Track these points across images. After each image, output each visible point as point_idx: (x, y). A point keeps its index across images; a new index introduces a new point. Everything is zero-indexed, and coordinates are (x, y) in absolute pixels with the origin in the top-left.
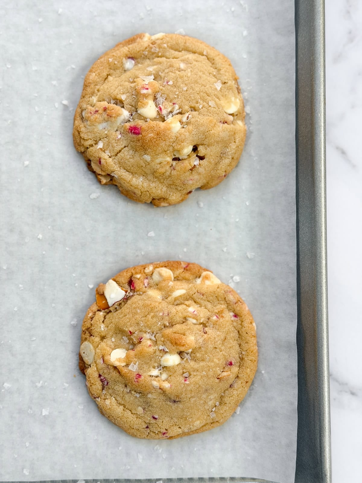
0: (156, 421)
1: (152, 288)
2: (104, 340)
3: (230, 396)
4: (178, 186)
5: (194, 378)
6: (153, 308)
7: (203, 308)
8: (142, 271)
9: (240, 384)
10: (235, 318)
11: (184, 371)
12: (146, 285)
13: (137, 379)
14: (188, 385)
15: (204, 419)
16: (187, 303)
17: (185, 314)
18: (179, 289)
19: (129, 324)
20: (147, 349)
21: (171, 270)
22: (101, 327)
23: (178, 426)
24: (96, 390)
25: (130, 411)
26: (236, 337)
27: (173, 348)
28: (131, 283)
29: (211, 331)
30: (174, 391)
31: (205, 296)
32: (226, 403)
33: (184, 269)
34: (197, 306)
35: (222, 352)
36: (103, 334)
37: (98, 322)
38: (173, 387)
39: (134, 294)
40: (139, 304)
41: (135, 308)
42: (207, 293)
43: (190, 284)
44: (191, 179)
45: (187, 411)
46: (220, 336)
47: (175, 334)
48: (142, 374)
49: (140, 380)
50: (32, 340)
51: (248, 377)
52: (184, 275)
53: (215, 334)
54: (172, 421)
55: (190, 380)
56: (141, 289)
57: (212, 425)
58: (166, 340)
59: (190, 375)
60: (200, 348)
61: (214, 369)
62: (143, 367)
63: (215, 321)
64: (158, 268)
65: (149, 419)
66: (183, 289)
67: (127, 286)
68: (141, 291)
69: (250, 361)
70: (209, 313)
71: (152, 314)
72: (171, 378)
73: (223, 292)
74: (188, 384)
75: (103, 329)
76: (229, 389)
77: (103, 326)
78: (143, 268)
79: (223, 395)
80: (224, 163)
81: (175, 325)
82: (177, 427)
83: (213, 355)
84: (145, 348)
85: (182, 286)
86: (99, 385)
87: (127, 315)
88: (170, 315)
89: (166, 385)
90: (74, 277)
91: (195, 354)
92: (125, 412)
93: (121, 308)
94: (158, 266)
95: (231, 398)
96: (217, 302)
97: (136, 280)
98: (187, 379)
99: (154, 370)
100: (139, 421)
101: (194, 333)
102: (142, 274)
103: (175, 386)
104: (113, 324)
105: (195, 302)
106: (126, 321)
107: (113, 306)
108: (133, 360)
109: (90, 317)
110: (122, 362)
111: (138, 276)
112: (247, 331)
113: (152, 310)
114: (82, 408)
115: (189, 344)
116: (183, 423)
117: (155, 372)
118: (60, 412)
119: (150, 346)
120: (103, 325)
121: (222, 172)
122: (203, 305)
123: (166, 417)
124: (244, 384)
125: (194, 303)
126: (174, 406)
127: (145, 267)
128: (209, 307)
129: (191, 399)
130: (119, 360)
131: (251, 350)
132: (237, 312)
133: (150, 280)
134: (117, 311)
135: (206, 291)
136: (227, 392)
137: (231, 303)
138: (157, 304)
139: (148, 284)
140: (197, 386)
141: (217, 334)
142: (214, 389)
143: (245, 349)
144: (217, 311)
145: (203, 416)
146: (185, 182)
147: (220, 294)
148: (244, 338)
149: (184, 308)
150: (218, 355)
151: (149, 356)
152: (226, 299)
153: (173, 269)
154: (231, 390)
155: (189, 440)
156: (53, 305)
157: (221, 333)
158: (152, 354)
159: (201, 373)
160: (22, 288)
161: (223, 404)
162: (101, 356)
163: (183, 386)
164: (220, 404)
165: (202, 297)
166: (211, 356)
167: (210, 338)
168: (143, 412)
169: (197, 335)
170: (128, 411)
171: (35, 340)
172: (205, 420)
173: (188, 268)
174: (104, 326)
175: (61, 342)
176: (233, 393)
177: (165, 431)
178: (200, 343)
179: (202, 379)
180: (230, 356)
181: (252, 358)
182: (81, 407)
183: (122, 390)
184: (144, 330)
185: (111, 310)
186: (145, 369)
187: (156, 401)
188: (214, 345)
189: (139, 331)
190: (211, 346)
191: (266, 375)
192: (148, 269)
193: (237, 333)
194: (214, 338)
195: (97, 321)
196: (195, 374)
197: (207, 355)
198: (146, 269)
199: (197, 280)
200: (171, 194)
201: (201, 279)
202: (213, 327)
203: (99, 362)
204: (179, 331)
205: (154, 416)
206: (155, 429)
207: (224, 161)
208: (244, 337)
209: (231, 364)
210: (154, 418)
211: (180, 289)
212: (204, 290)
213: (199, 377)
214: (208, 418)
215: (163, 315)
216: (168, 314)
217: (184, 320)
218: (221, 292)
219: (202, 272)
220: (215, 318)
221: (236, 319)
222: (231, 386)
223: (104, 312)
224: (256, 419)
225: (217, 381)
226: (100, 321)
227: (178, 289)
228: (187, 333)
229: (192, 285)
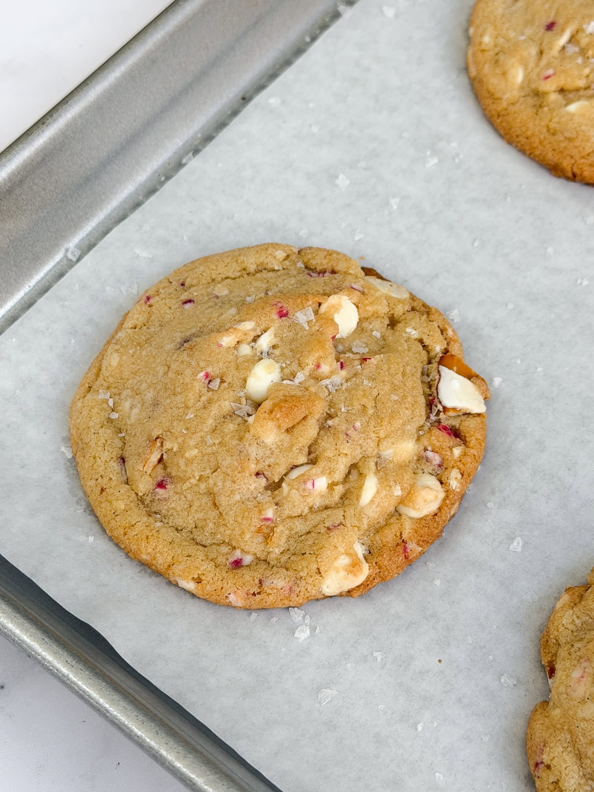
0: (182, 300)
1: (415, 458)
2: (387, 322)
3: (108, 443)
4: (585, 645)
5: (198, 391)
6: (380, 421)
7: (306, 510)
8: (461, 466)
9: (111, 476)
10: (235, 558)
11: (225, 384)
12: (430, 454)
13: (281, 308)
14: (195, 374)
15: (110, 375)
16: (339, 490)
17: (322, 464)
18: (376, 494)
19: (385, 367)
20: (317, 354)
21: (422, 519)
22: (415, 330)
23: (138, 327)
24: (314, 255)
25: (233, 276)
26: (198, 533)
27: (281, 393)
28: (455, 433)
29: (252, 488)
30: (206, 346)
31: (323, 530)
32: (102, 427)
33: (403, 541)
34: (318, 505)
35: (197, 478)
36: (399, 326)
37: (428, 332)
38: (214, 347)
39: (429, 422)
40: (406, 408)
41: (404, 397)
42: (327, 539)
43: (369, 526)
44: (583, 677)
45: (152, 354)
46: (229, 496)
47: (302, 416)
48: (281, 321)
49: (275, 309)
50: (477, 240)
51: (109, 498)
52: (393, 530)
53: (240, 489)
54: (159, 323)
55: (200, 382)
56: (429, 436)
57: (87, 385)
58: (307, 393)
59: (209, 390)
60: (241, 439)
61: (180, 440)
62: (290, 331)
63: (262, 510)
64: (444, 500)
65: (194, 293)
66: (372, 502)
67: (455, 423)
68: (425, 436)
69: (133, 523)
70: (287, 512)
71: (371, 412)
72: (233, 355)
73: (301, 574)
74: (197, 375)
75: (408, 330)
76: (121, 452)
77: (414, 334)
78: (466, 474)
79: (119, 435)
80: (572, 773)
81: (318, 434)
82: (139, 323)
83: (206, 457)
84: (321, 353)
85: (377, 507)
86: (319, 264)
87: (401, 378)
88: (345, 437)
89: (227, 340)
90: (536, 368)
91: (239, 425)
92: (238, 269)
93: (423, 382)
94: (448, 502)
95: (104, 441)
96: (291, 548)
97: (453, 443)
98: (207, 382)
99: (270, 342)
100: (206, 279)
101: (277, 451)
102: (455, 462)
103: (213, 351)
104: (405, 349)
105: (327, 508)
106: (392, 366)
107: (436, 371)
108: (317, 324)
109: (446, 330)
110: (328, 307)
111: (457, 452)
112: (191, 558)
113: (378, 418)
114: (301, 234)
115: (265, 421)
116: (137, 337)
117: (265, 342)
118: (323, 200)
119: (318, 366)
120: (416, 336)
121: (552, 756)
122: (309, 516)
123: (172, 319)
124: (104, 482)
125: (327, 503)
126: (178, 337)
127: (465, 477)
128: (297, 524)
129: (167, 368)
130: (337, 308)
131: (151, 539)
132: (244, 571)
133: (431, 468)
134: (423, 374)
135: (331, 539)
136: (120, 444)
137: (268, 573)
138: (382, 434)
139: (428, 460)
140: (178, 390)
141: (237, 493)
142: (147, 420)
143: (163, 530)
144: (278, 530)
145: (117, 378)
146: (586, 661)
147: (304, 564)
148: (185, 543)
149: (335, 472)
150: (199, 467)
151: (302, 352)
152: (284, 570)
153: (420, 523)
154: (116, 452)
155: (97, 343)
156: (511, 306)
157: (232, 501)
158: (301, 358)
159: (196, 411)
160: (579, 282)
161: (105, 423)
162: (366, 291)
163: (202, 364)
164: (110, 420)
165: (327, 524)
166: (209, 450)
167: (243, 471)
168: (214, 292)
169: (268, 452)
170: (238, 274)
171: (473, 245)
172: (107, 377)
173: (400, 549)
174: (413, 337)
175: (437, 276)
176: (109, 451)
177: (152, 301)
178: (250, 445)
179: (183, 405)
180: (177, 493)
181: (136, 529)
182: (303, 233)
183: (281, 286)
184: (354, 379)
185: (430, 365)
186: (285, 330)
187: (215, 315)
188: (224, 469)
189: (358, 373)
190: (227, 462)
191: (82, 538)
192: (456, 478)
193: (204, 543)
194: (235, 479)
195: (430, 331)
196: (204, 398)
197: (217, 442)
198: (459, 476)
199: (364, 547)
200: (577, 622)
201: (361, 556)
202: (255, 498)
203: (360, 281)
204: (304, 427)
205: (192, 303)
206: (168, 292)
207: (577, 777)
208: (186, 546)
209: (161, 485)
210: (190, 301)
211: (374, 497)
212: (336, 538)
213: (190, 403)
214: (105, 384)
215: (354, 427)
216: (347, 434)
217: (312, 456)
218: (306, 570)
219: (371, 570)
220: (270, 513)
221: (232, 560)
222: (123, 460)
223: (437, 356)
224: (23, 467)
225: (155, 433)
226: (426, 336)
227: (378, 492)
228: (286, 438)
229: (363, 524)
